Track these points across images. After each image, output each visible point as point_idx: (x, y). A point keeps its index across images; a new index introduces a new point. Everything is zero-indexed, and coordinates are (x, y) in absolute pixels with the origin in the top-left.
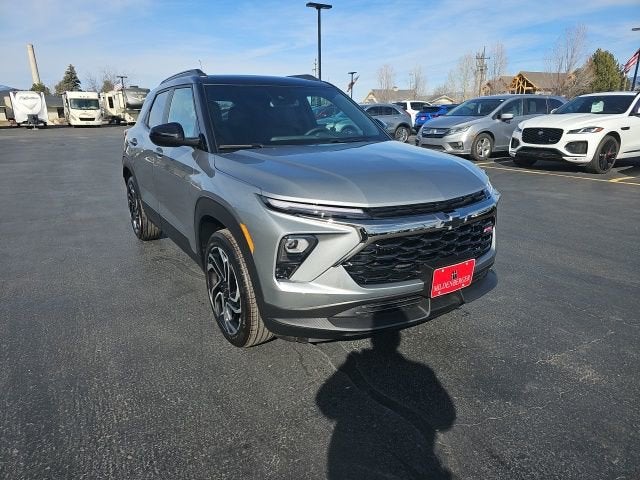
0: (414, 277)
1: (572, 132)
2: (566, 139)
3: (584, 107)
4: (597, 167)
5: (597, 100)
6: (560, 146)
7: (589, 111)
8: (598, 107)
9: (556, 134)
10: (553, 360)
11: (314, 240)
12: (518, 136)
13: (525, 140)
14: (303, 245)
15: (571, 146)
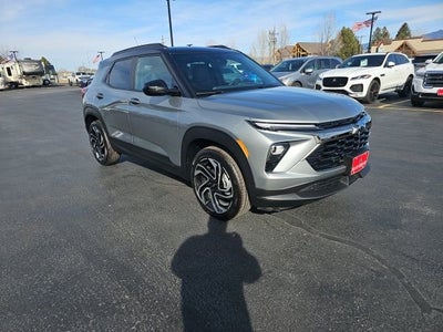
0: (339, 164)
1: (353, 78)
2: (350, 83)
3: (356, 63)
4: (369, 100)
5: (363, 58)
6: (347, 88)
7: (359, 65)
8: (364, 63)
9: (344, 81)
10: (408, 206)
11: (287, 146)
12: (320, 83)
13: (324, 85)
14: (280, 150)
15: (354, 88)
